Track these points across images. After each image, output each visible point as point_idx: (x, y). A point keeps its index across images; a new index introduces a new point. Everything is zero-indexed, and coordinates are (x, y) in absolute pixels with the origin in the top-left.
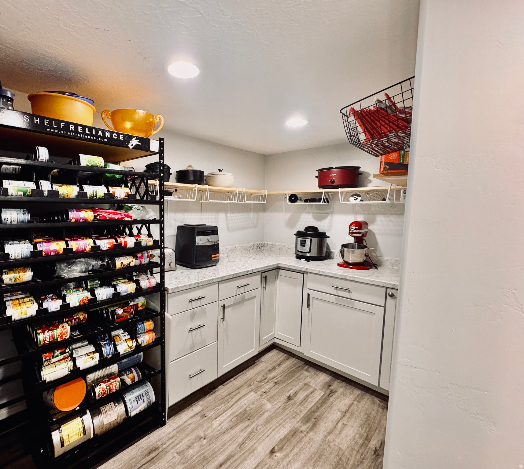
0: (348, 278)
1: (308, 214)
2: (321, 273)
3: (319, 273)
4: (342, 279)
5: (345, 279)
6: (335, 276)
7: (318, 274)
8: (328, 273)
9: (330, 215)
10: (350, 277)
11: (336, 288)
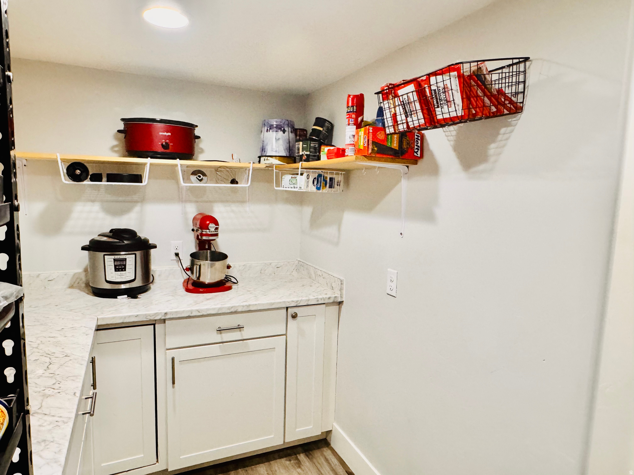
0: (240, 309)
1: (90, 204)
2: (194, 314)
3: (191, 315)
4: (232, 313)
5: (236, 312)
6: (220, 312)
7: (189, 317)
8: (208, 309)
9: (139, 204)
10: (243, 306)
11: (220, 331)
